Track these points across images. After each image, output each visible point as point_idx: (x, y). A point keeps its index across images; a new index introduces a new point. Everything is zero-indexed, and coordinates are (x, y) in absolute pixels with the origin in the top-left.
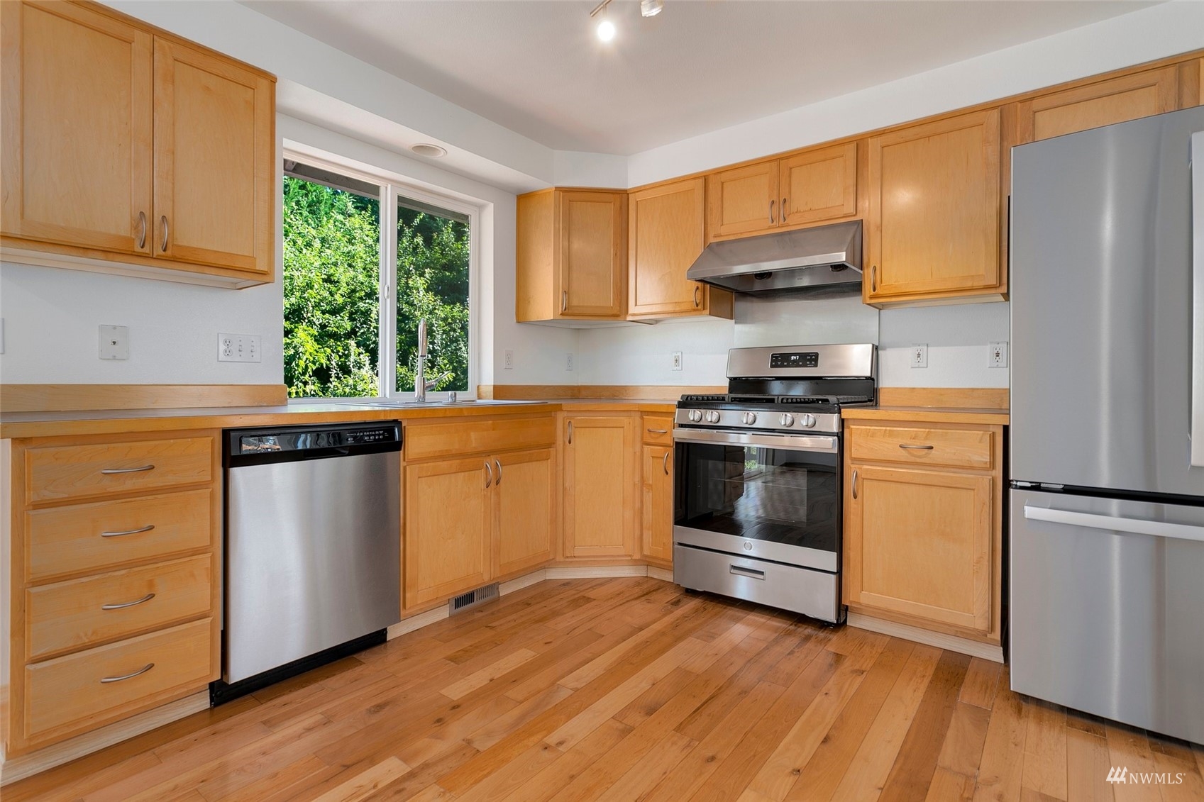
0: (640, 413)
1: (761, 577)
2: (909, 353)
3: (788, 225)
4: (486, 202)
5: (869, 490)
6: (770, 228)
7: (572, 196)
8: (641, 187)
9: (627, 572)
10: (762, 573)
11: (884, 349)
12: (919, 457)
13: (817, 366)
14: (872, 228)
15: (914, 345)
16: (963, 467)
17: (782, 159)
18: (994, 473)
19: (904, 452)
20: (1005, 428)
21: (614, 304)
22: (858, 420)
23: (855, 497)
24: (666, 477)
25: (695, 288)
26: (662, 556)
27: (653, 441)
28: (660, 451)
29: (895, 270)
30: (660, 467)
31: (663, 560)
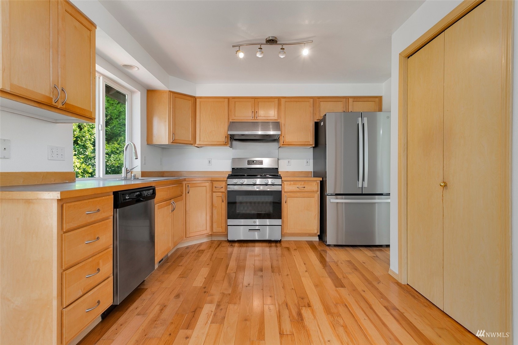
0: (210, 181)
1: (259, 231)
2: (286, 161)
3: (258, 120)
4: (137, 90)
5: (289, 200)
6: (252, 120)
7: (175, 96)
8: (202, 97)
9: (205, 240)
10: (259, 230)
11: (280, 160)
12: (302, 190)
13: (262, 164)
14: (283, 125)
15: (288, 159)
16: (312, 192)
17: (256, 98)
18: (318, 193)
19: (298, 189)
20: (321, 181)
21: (191, 140)
22: (286, 181)
23: (286, 203)
24: (222, 203)
25: (225, 137)
26: (221, 231)
27: (217, 191)
28: (220, 194)
29: (288, 138)
30: (220, 200)
31: (221, 232)
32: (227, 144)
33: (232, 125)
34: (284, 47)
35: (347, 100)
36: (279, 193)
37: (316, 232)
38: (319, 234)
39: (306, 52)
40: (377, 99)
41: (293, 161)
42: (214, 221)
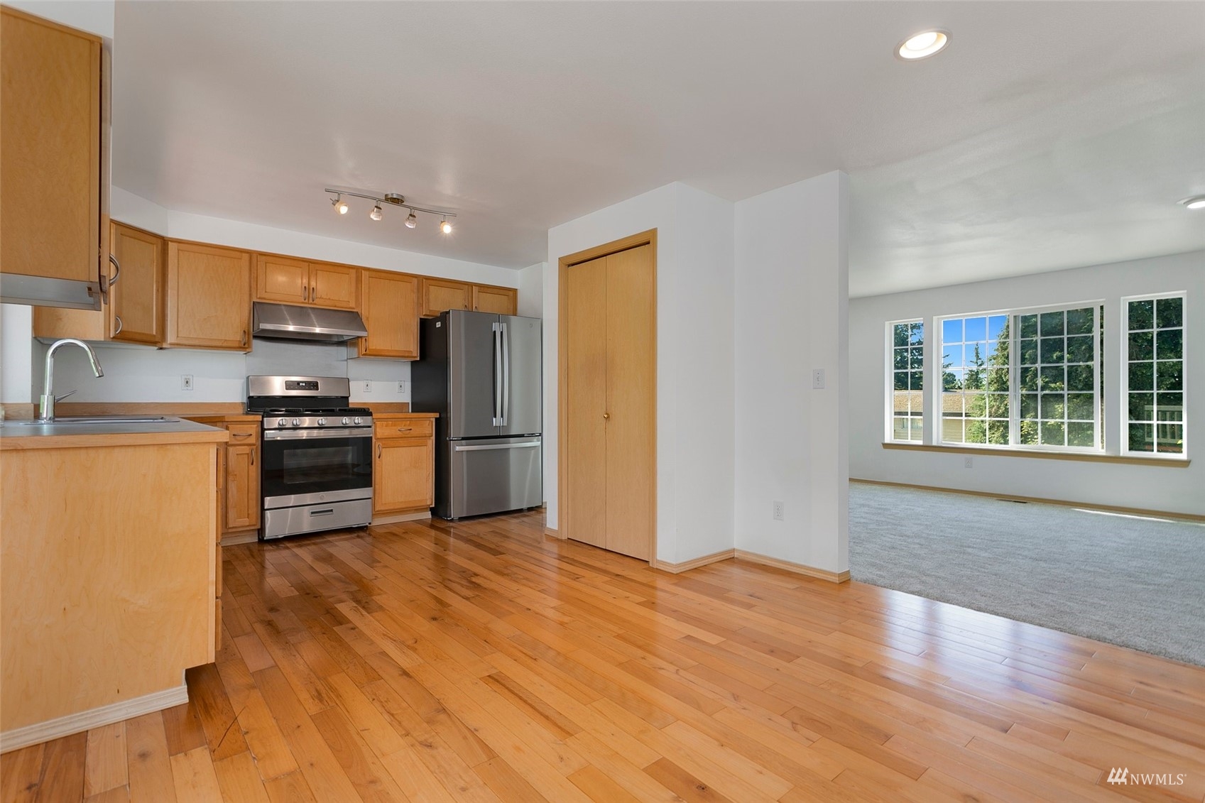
1: (332, 513)
2: (361, 383)
3: (315, 304)
5: (385, 453)
6: (303, 303)
7: (122, 231)
8: (183, 240)
10: (332, 510)
11: (350, 381)
12: (406, 434)
13: (318, 390)
14: (364, 319)
15: (367, 380)
16: (422, 437)
17: (311, 262)
18: (432, 438)
19: (400, 433)
20: (436, 419)
21: (156, 333)
22: (379, 419)
23: (379, 457)
24: (251, 467)
25: (242, 331)
26: (248, 524)
27: (239, 443)
28: (246, 450)
29: (376, 343)
30: (244, 462)
31: (248, 526)
32: (246, 346)
33: (260, 308)
34: (416, 213)
35: (470, 288)
36: (367, 441)
37: (429, 503)
38: (433, 506)
39: (447, 229)
40: (511, 293)
41: (373, 384)
42: (230, 505)
